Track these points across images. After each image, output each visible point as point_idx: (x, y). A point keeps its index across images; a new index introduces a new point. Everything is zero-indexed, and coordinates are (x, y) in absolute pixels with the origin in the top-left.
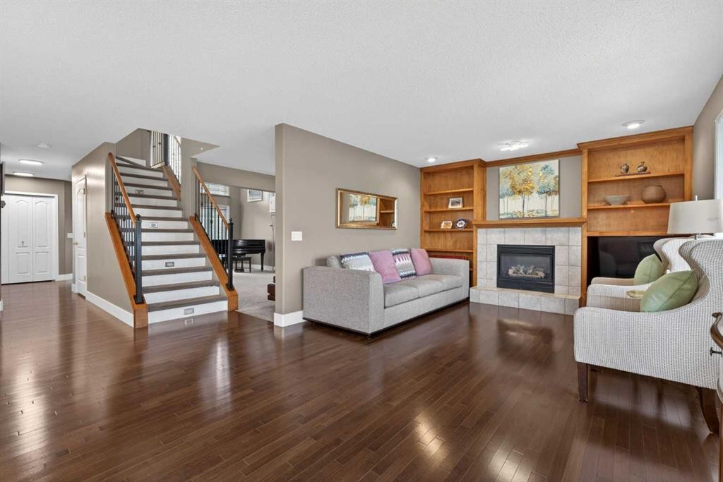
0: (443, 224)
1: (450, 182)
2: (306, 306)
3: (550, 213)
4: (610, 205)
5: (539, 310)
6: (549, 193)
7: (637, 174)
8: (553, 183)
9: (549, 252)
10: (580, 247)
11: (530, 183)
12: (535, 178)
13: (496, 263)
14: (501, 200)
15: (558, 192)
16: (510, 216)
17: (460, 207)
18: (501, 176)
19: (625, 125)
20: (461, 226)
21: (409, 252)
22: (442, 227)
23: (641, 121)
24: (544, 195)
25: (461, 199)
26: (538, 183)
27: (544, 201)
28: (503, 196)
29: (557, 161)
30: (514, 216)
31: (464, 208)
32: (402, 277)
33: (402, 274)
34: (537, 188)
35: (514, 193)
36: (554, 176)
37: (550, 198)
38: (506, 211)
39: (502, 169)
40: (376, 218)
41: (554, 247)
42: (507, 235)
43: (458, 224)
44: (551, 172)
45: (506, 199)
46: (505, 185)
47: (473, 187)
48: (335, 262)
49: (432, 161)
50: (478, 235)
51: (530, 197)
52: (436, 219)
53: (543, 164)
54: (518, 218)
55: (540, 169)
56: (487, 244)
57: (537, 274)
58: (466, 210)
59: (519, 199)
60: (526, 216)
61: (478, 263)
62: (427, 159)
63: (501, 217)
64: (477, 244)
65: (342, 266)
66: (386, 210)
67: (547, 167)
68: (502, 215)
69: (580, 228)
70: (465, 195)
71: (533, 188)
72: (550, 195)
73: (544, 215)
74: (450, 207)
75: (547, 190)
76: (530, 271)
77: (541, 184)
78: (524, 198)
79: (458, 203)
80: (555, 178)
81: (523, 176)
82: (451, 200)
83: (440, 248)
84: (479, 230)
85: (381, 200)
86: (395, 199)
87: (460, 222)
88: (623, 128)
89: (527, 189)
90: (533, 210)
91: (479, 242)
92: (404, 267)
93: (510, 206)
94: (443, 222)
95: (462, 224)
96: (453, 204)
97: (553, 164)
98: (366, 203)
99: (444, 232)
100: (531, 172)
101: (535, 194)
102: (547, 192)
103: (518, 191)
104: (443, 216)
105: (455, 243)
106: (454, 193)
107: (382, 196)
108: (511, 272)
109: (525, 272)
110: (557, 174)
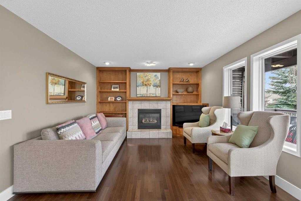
0: (109, 99)
1: (112, 77)
2: (16, 179)
3: (157, 95)
4: (178, 93)
5: (158, 138)
6: (157, 86)
7: (185, 82)
8: (158, 82)
9: (159, 112)
10: (170, 109)
11: (150, 81)
12: (152, 80)
13: (137, 118)
14: (137, 88)
15: (160, 86)
16: (141, 95)
17: (118, 90)
18: (137, 77)
19: (189, 64)
20: (119, 100)
21: (96, 116)
22: (109, 100)
23: (194, 63)
24: (155, 87)
25: (118, 86)
26: (153, 82)
27: (155, 90)
28: (138, 86)
29: (160, 73)
30: (143, 96)
31: (120, 91)
32: (97, 133)
33: (97, 131)
34: (152, 83)
35: (143, 85)
36: (159, 79)
37: (157, 89)
38: (140, 93)
39: (138, 74)
40: (64, 94)
41: (161, 109)
42: (142, 105)
43: (117, 99)
44: (158, 78)
45: (140, 87)
46: (140, 81)
47: (126, 81)
48: (51, 134)
49: (107, 64)
50: (129, 105)
51: (150, 87)
52: (105, 95)
53: (155, 74)
54: (145, 97)
55: (153, 76)
56: (133, 109)
57: (154, 122)
58: (120, 92)
59: (145, 88)
60: (148, 96)
61: (129, 118)
62: (104, 62)
63: (137, 96)
64: (128, 109)
65: (59, 137)
66: (71, 89)
67: (156, 75)
68: (138, 95)
69: (170, 102)
70: (120, 84)
71: (151, 84)
72: (157, 87)
73: (155, 95)
74: (113, 90)
75: (156, 85)
76: (151, 120)
77: (154, 82)
78: (147, 88)
79: (117, 88)
80: (159, 81)
81: (147, 78)
82: (113, 86)
83: (106, 111)
84: (129, 102)
85: (69, 82)
86: (85, 83)
87: (118, 98)
88: (188, 64)
89: (149, 84)
90: (151, 93)
91: (129, 108)
92: (96, 127)
93: (142, 91)
94: (109, 98)
95: (119, 98)
96: (114, 88)
97: (159, 74)
98: (56, 83)
99: (110, 102)
100: (150, 76)
101: (152, 86)
102: (156, 86)
103: (145, 84)
104: (108, 94)
105: (115, 108)
106: (114, 83)
107: (70, 79)
108: (143, 121)
109: (149, 121)
110: (160, 79)
